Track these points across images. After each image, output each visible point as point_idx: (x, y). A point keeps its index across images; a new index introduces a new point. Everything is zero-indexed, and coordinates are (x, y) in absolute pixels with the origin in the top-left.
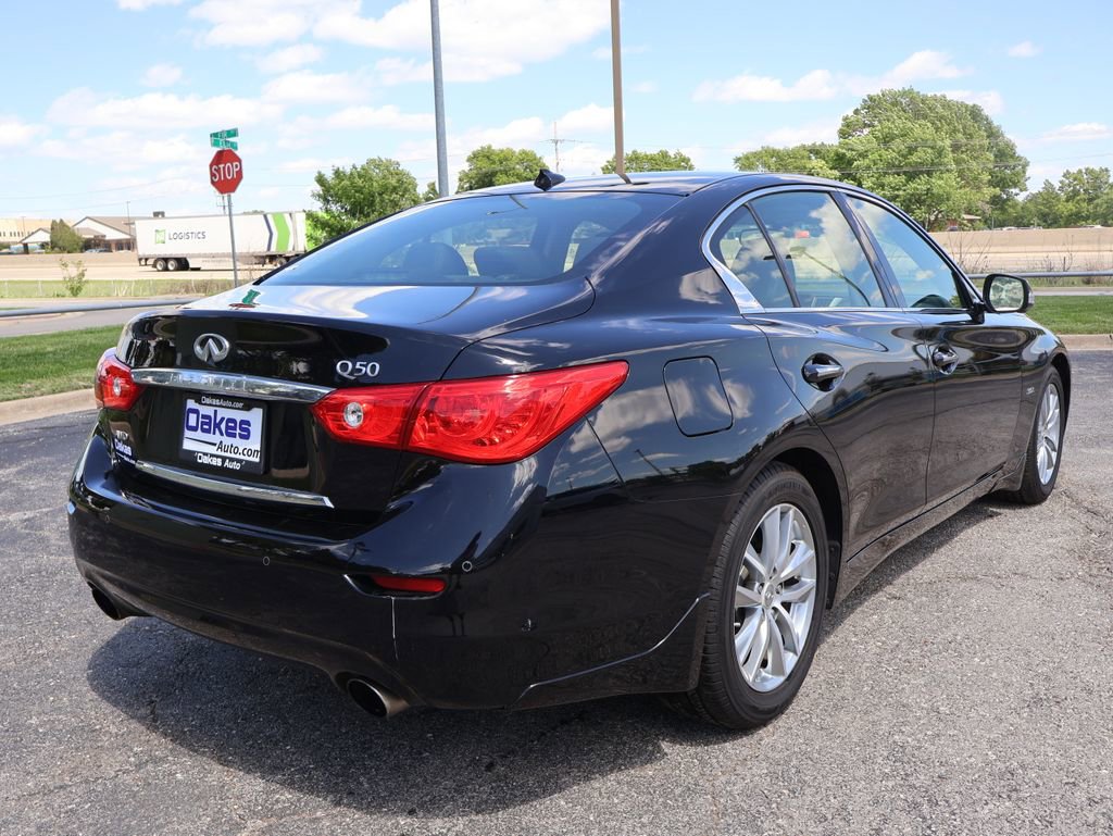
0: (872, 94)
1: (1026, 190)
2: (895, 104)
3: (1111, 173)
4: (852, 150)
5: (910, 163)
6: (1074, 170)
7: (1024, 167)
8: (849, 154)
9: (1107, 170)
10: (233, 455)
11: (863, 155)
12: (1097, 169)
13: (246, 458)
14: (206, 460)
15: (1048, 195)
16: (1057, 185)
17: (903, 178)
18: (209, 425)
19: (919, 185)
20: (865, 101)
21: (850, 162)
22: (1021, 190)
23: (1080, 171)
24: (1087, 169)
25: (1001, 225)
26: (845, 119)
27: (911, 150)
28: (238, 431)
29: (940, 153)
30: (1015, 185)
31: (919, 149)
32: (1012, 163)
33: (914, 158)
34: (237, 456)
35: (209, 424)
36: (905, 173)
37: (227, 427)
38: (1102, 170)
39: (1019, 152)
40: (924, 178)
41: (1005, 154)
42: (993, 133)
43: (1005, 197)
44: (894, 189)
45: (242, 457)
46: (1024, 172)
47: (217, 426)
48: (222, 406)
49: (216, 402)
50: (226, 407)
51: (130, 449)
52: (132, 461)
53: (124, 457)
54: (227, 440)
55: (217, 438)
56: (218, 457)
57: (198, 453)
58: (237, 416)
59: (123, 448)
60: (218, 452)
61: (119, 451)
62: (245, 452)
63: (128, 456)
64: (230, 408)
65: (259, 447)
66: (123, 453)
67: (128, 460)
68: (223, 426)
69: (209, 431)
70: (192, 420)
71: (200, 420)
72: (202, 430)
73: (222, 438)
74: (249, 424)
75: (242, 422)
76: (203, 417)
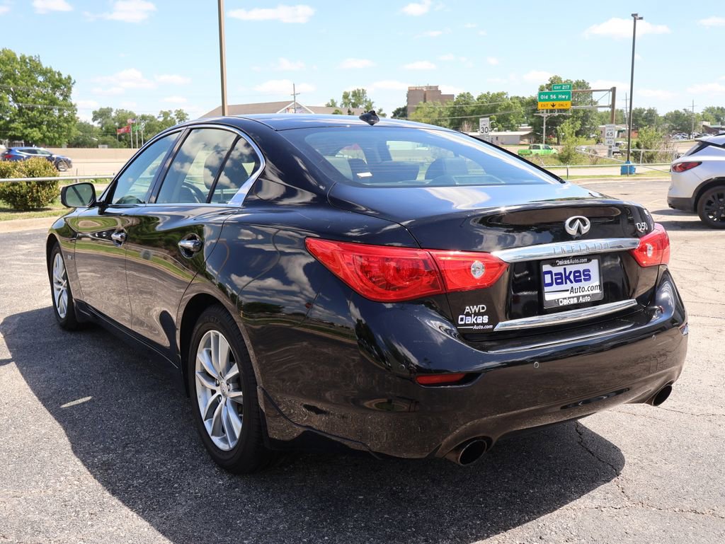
10: (582, 294)
13: (591, 292)
14: (565, 302)
18: (561, 279)
28: (583, 277)
34: (585, 293)
35: (561, 278)
37: (575, 277)
45: (588, 293)
47: (568, 278)
48: (571, 264)
49: (566, 262)
50: (575, 264)
51: (487, 317)
52: (488, 327)
53: (475, 327)
54: (576, 285)
55: (568, 286)
56: (573, 297)
57: (558, 300)
58: (581, 267)
59: (474, 320)
60: (572, 295)
61: (465, 325)
62: (589, 289)
63: (483, 324)
64: (576, 264)
65: (598, 283)
66: (473, 324)
67: (481, 327)
68: (572, 277)
69: (562, 283)
70: (548, 279)
71: (554, 277)
72: (557, 284)
73: (572, 285)
74: (589, 271)
75: (584, 271)
76: (556, 274)
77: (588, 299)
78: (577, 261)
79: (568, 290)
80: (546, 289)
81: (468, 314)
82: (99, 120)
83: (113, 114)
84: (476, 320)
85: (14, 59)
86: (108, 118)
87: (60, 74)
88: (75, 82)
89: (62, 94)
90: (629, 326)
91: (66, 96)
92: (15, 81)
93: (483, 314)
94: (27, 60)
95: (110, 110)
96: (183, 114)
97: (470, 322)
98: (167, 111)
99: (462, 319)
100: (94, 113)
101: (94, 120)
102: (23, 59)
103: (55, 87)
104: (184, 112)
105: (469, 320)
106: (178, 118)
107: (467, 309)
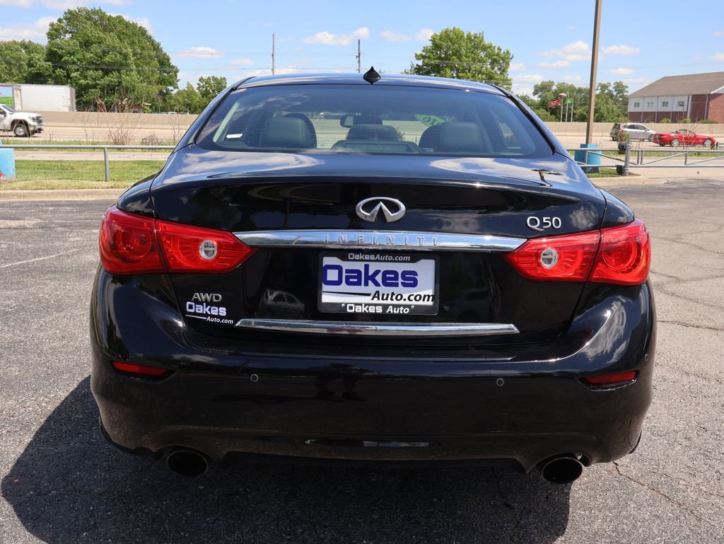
0: (71, 9)
1: (177, 88)
2: (89, 19)
3: (227, 81)
4: (62, 49)
5: (104, 62)
6: (205, 77)
7: (177, 71)
8: (60, 52)
9: (224, 79)
10: (395, 302)
11: (71, 54)
12: (219, 78)
13: (414, 303)
14: (359, 309)
15: (189, 93)
16: (195, 86)
17: (100, 73)
18: (355, 278)
19: (112, 78)
20: (65, 13)
21: (61, 57)
22: (175, 88)
23: (209, 78)
24: (213, 77)
25: (164, 110)
26: (52, 25)
27: (105, 53)
28: (400, 280)
29: (125, 56)
30: (171, 85)
31: (110, 53)
32: (167, 69)
33: (107, 59)
34: (402, 302)
35: (359, 277)
36: (102, 70)
37: (384, 279)
38: (222, 79)
39: (173, 62)
40: (116, 74)
41: (164, 62)
42: (156, 47)
43: (165, 91)
44: (94, 79)
45: (407, 302)
46: (176, 76)
47: (373, 278)
48: (377, 261)
49: (367, 257)
50: (385, 261)
51: (225, 309)
52: (226, 321)
53: (209, 319)
54: (384, 290)
55: (371, 288)
56: (376, 305)
57: (346, 304)
58: (400, 268)
59: (207, 310)
60: (375, 301)
61: (195, 313)
62: (412, 298)
63: (218, 317)
64: (388, 261)
65: (431, 292)
66: (206, 315)
67: (218, 320)
68: (379, 278)
69: (359, 283)
70: (332, 275)
71: (344, 274)
72: (348, 283)
73: (378, 288)
74: (415, 273)
75: (404, 273)
76: (347, 271)
77: (406, 311)
78: (391, 258)
79: (369, 295)
80: (325, 287)
81: (197, 302)
82: (540, 94)
83: (554, 88)
84: (210, 310)
85: (462, 37)
86: (548, 91)
87: (499, 49)
88: (513, 57)
89: (499, 69)
90: (509, 359)
91: (503, 71)
92: (459, 58)
93: (218, 305)
94: (473, 38)
95: (551, 83)
96: (623, 86)
97: (201, 312)
98: (606, 83)
99: (191, 307)
100: (536, 87)
101: (535, 94)
102: (469, 37)
103: (494, 62)
104: (624, 84)
105: (201, 309)
106: (616, 90)
107: (197, 295)
